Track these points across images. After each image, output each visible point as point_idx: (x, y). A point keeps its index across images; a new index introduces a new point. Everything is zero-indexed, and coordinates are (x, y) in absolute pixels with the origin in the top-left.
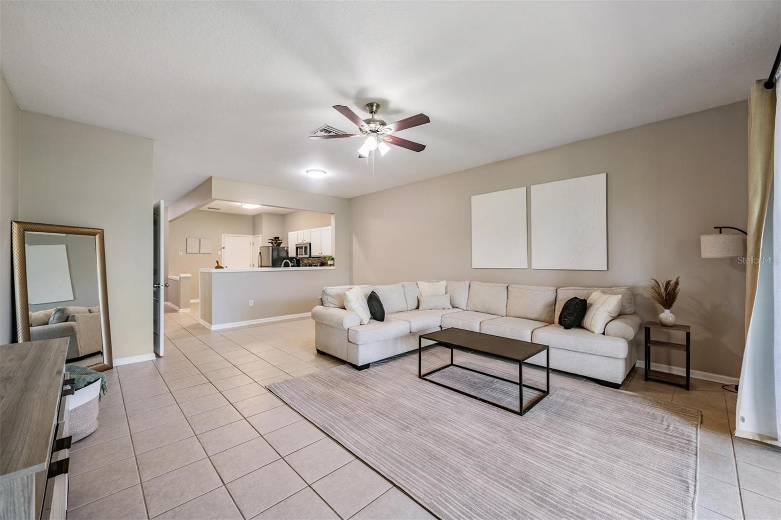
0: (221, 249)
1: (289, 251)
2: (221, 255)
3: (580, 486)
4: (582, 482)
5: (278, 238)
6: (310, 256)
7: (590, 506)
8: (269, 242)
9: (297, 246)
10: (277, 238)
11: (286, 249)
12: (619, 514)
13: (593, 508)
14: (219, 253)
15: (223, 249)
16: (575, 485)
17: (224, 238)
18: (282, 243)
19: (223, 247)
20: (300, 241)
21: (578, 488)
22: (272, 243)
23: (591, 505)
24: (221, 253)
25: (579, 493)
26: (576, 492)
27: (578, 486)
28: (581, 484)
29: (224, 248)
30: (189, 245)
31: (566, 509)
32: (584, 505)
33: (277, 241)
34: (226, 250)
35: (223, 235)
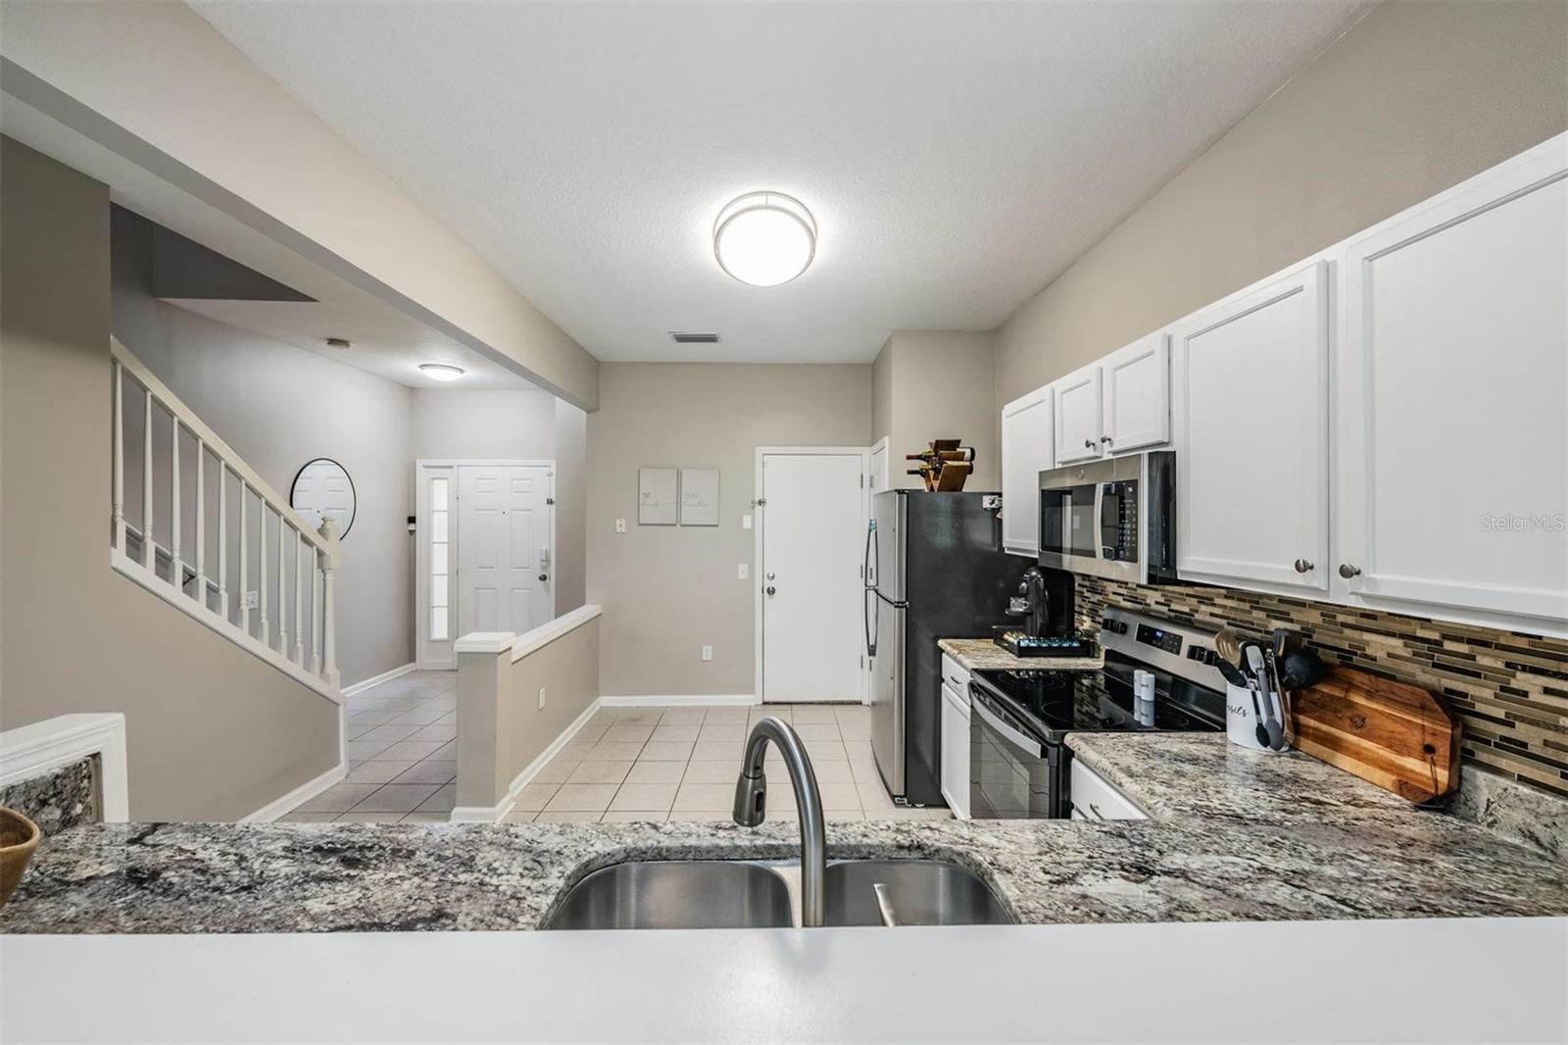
0: (753, 508)
1: (1006, 516)
2: (752, 530)
5: (955, 444)
6: (1164, 572)
8: (910, 472)
9: (1054, 484)
10: (946, 447)
11: (986, 502)
14: (747, 523)
15: (758, 508)
17: (763, 464)
18: (970, 470)
19: (757, 499)
20: (1073, 451)
22: (923, 473)
24: (753, 521)
29: (760, 503)
33: (950, 463)
34: (767, 507)
35: (759, 451)
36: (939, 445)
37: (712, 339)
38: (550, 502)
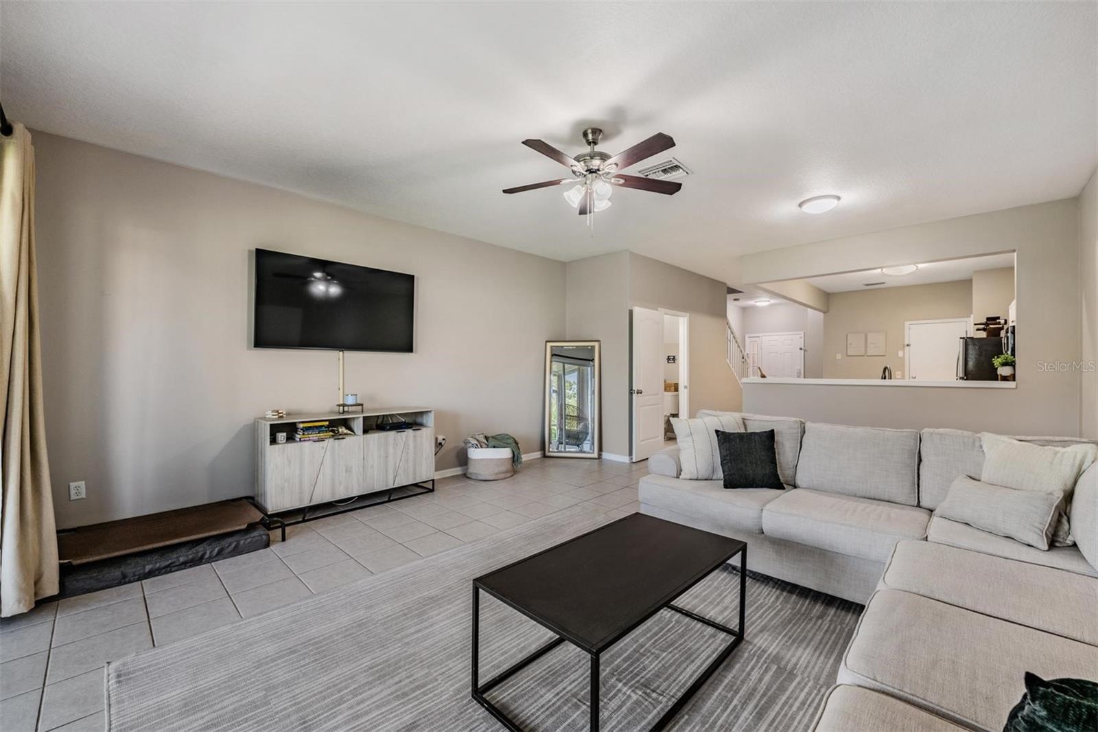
0: (904, 348)
2: (904, 357)
3: (272, 699)
4: (275, 705)
5: (996, 318)
7: (240, 693)
8: (977, 330)
10: (992, 319)
12: (205, 716)
13: (236, 695)
14: (901, 354)
15: (907, 348)
16: (276, 695)
17: (909, 329)
18: (1002, 328)
19: (906, 344)
21: (270, 695)
22: (983, 330)
23: (240, 695)
24: (904, 353)
25: (264, 693)
26: (266, 690)
27: (272, 697)
28: (274, 702)
29: (908, 345)
30: (851, 344)
31: (256, 671)
32: (247, 688)
33: (991, 326)
34: (911, 347)
35: (907, 323)
36: (988, 319)
37: (883, 283)
38: (801, 349)
